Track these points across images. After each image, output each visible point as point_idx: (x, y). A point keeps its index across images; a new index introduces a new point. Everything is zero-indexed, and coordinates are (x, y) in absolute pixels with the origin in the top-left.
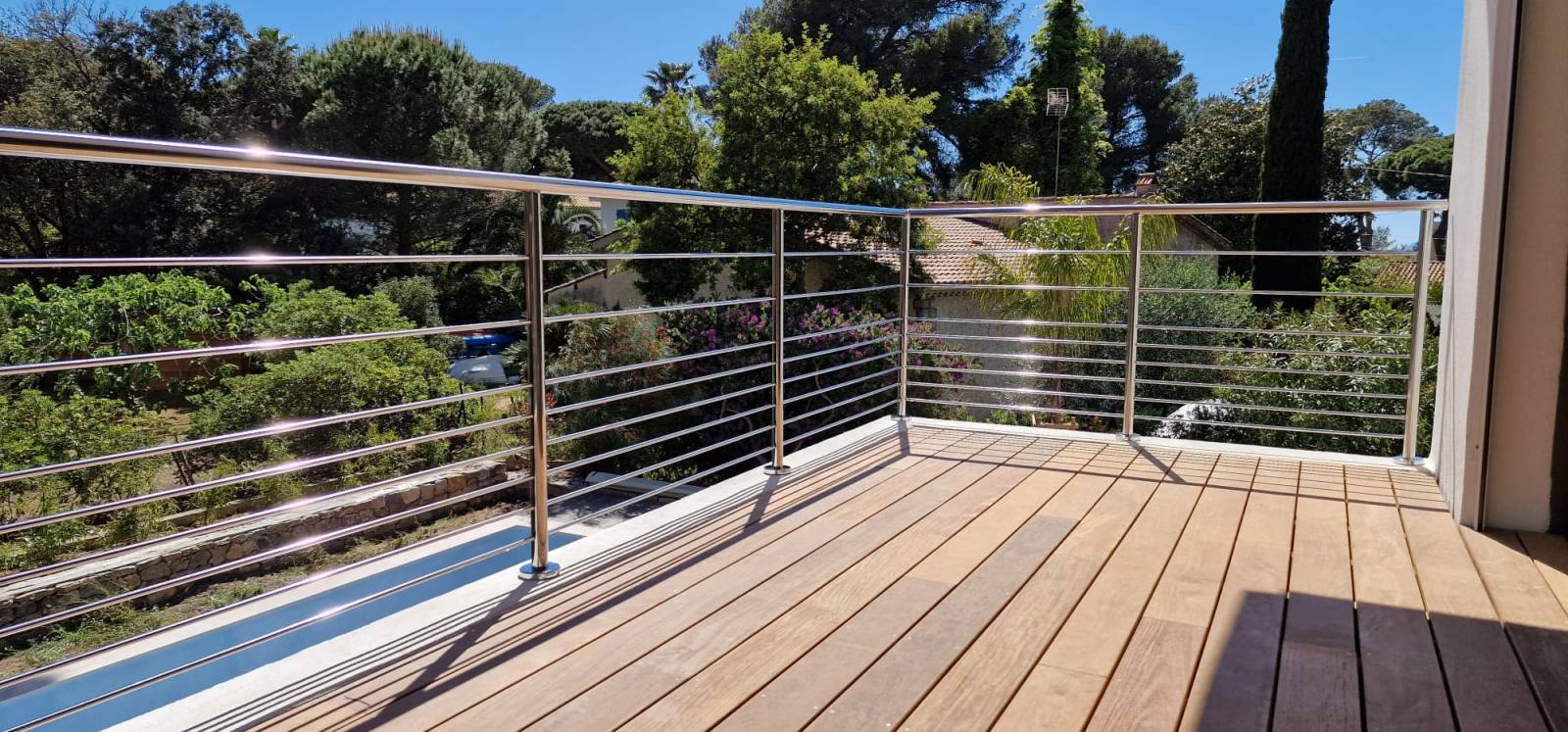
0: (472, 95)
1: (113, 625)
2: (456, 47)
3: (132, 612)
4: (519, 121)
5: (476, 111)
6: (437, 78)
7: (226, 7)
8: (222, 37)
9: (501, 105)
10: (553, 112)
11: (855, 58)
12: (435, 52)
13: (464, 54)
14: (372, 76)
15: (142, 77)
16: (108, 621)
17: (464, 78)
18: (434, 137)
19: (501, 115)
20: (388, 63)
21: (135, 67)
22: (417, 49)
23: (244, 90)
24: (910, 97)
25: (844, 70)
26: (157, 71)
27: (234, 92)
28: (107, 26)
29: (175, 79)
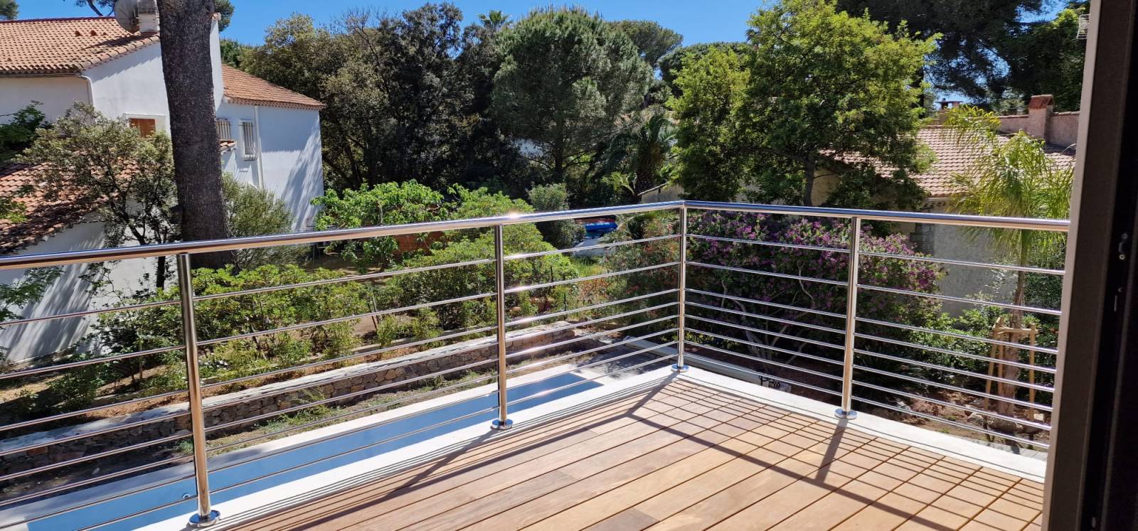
0: (602, 51)
1: (315, 417)
2: (596, 18)
3: (325, 409)
4: (634, 68)
5: (606, 63)
6: (580, 41)
7: (453, 3)
8: (449, 25)
9: (625, 57)
10: (679, 54)
11: (867, 9)
12: (580, 22)
13: (601, 21)
14: (537, 44)
15: (404, 55)
16: (312, 412)
17: (598, 39)
18: (574, 84)
19: (622, 65)
20: (548, 34)
21: (399, 49)
22: (568, 22)
23: (462, 59)
24: (913, 40)
25: (853, 22)
26: (412, 50)
27: (456, 61)
28: (385, 24)
29: (423, 55)
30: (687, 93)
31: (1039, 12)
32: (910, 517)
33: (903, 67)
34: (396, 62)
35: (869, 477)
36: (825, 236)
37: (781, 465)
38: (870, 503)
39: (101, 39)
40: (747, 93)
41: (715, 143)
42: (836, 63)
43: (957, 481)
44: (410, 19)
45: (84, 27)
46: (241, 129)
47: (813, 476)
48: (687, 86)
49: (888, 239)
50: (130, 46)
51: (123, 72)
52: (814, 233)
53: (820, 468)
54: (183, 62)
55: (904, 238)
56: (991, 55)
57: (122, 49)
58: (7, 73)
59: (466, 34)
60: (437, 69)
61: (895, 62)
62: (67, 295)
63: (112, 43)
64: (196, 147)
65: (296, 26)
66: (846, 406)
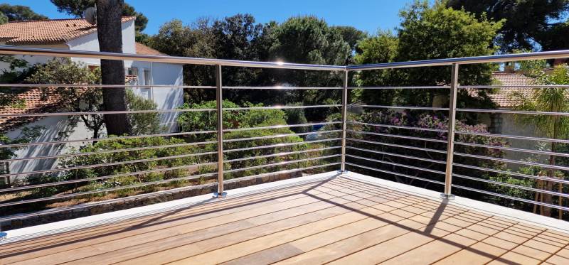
0: (325, 37)
2: (322, 21)
4: (341, 46)
5: (326, 43)
6: (313, 32)
7: (251, 14)
8: (249, 24)
9: (336, 40)
11: (462, 6)
12: (313, 23)
13: (324, 23)
14: (291, 33)
15: (225, 39)
17: (322, 31)
18: (309, 53)
19: (335, 44)
20: (297, 29)
21: (223, 35)
22: (307, 23)
23: (253, 41)
24: (490, 22)
25: (456, 13)
26: (229, 37)
27: (251, 42)
28: (216, 23)
29: (234, 38)
30: (366, 52)
31: (558, 18)
32: (495, 258)
33: (484, 36)
34: (222, 43)
35: (463, 232)
36: (440, 124)
37: (400, 223)
38: (464, 247)
39: (78, 28)
40: (398, 50)
41: (380, 77)
42: (446, 34)
43: (530, 237)
44: (229, 21)
45: (71, 23)
46: (143, 73)
47: (423, 230)
48: (365, 48)
49: (475, 126)
50: (91, 30)
51: (86, 43)
52: (433, 122)
53: (428, 225)
54: (107, 31)
55: (485, 126)
56: (531, 41)
57: (86, 32)
58: (32, 43)
59: (256, 29)
60: (241, 46)
61: (479, 34)
62: (47, 150)
63: (82, 30)
64: (112, 74)
65: (174, 25)
66: (447, 192)
